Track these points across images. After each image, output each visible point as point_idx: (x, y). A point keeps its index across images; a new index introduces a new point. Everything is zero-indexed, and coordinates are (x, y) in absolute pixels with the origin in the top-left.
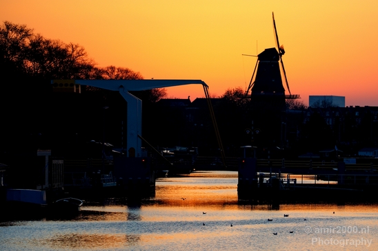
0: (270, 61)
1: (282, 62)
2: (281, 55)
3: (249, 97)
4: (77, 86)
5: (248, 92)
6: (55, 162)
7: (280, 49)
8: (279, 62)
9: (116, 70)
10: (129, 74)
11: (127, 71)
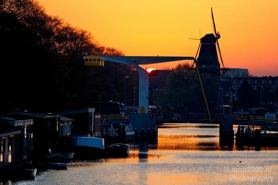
0: (209, 43)
1: (218, 44)
2: (217, 39)
3: (194, 70)
4: (102, 61)
5: (193, 65)
6: (96, 117)
7: (216, 35)
8: (216, 44)
9: (105, 49)
10: (114, 52)
11: (113, 50)
